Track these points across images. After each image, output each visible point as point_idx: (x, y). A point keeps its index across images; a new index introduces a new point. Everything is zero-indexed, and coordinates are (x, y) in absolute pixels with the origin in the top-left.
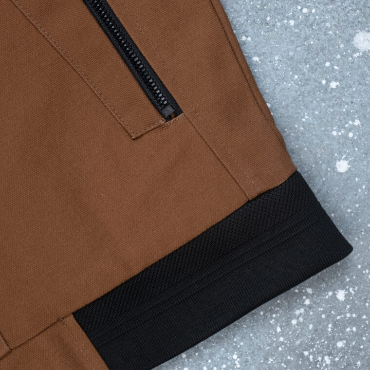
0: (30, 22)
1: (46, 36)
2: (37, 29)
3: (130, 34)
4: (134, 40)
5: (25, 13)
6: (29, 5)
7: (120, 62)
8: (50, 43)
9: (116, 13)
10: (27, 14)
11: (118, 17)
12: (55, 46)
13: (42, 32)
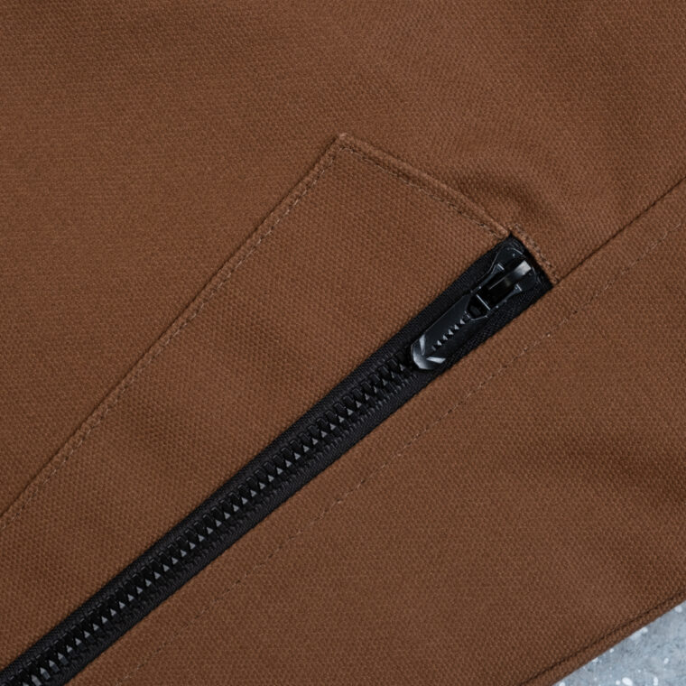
0: (113, 388)
1: (79, 433)
2: (96, 408)
3: (110, 650)
4: (94, 663)
5: (133, 372)
6: (156, 383)
7: (35, 634)
8: (63, 445)
9: (159, 609)
10: (131, 379)
11: (150, 616)
12: (55, 459)
13: (88, 421)
